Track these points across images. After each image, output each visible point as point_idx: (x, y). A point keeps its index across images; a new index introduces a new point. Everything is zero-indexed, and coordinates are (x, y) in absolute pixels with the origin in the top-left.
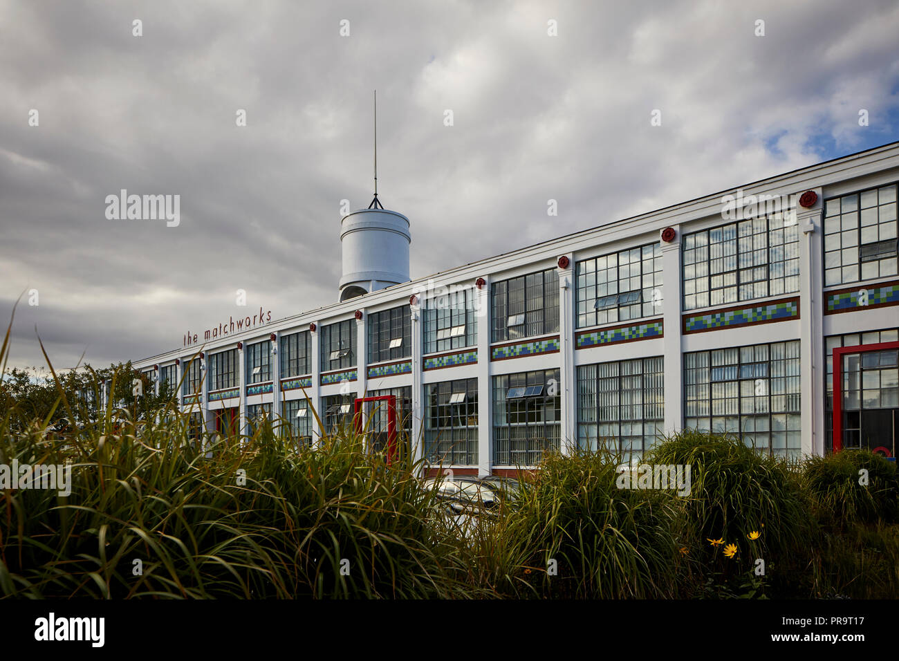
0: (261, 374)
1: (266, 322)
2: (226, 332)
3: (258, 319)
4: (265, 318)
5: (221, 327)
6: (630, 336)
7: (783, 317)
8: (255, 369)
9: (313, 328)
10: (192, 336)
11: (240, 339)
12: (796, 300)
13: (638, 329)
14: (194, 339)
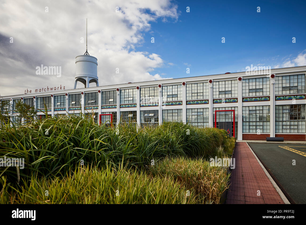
0: (60, 105)
1: (63, 90)
2: (45, 91)
3: (59, 88)
4: (62, 88)
5: (43, 89)
6: (175, 104)
7: (205, 103)
8: (58, 103)
9: (82, 93)
10: (29, 90)
11: (52, 94)
12: (208, 100)
13: (177, 103)
14: (30, 91)
